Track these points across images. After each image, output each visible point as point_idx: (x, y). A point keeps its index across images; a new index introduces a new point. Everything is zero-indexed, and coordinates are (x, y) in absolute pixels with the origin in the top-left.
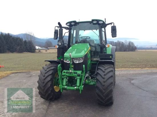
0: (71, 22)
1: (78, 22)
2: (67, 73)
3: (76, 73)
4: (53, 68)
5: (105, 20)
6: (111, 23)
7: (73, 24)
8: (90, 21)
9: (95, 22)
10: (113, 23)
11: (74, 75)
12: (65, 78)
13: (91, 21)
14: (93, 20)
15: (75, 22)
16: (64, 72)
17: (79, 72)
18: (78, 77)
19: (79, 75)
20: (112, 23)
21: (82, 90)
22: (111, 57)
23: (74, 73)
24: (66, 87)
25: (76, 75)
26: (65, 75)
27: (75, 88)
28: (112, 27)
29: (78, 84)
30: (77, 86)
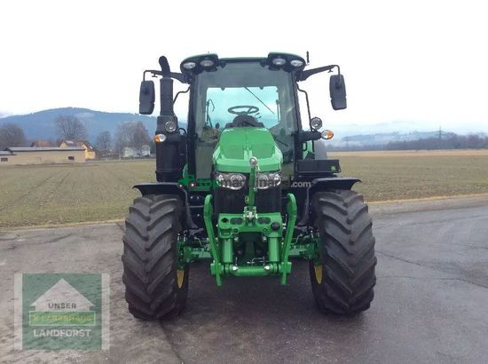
0: (202, 58)
1: (222, 60)
2: (233, 221)
3: (267, 221)
4: (172, 210)
5: (308, 56)
6: (329, 68)
7: (206, 63)
8: (264, 59)
9: (279, 62)
10: (336, 68)
11: (260, 227)
12: (227, 239)
13: (267, 56)
14: (273, 56)
15: (213, 57)
16: (225, 220)
17: (276, 218)
18: (275, 234)
19: (275, 228)
20: (333, 66)
21: (288, 274)
22: (333, 168)
23: (261, 221)
24: (235, 268)
25: (265, 226)
26: (229, 230)
27: (267, 268)
28: (332, 78)
29: (274, 256)
30: (272, 263)
